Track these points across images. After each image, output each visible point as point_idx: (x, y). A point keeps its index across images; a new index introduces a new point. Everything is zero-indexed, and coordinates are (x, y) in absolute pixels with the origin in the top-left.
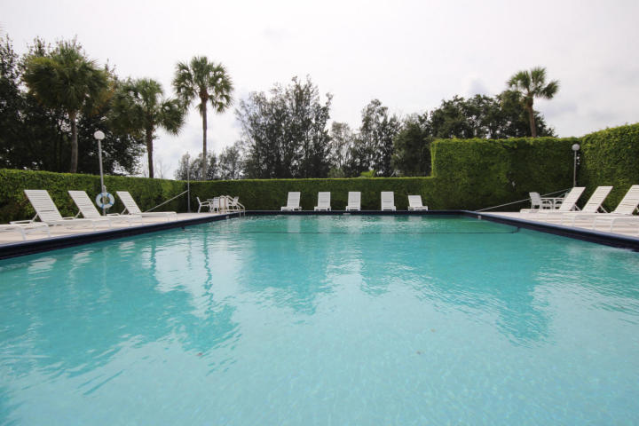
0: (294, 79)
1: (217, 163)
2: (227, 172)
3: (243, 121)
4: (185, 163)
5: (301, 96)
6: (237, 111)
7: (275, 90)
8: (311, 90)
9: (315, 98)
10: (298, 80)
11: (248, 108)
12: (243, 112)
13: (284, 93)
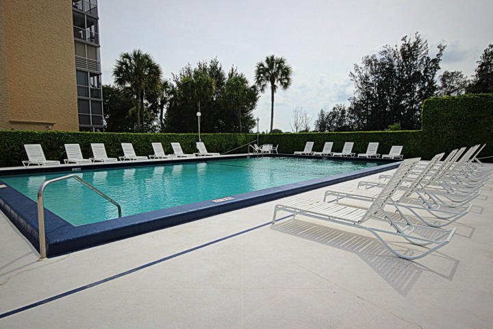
0: (404, 39)
1: (346, 114)
2: (353, 121)
3: (356, 81)
4: (322, 115)
5: (409, 52)
6: (352, 74)
7: (385, 51)
8: (419, 46)
9: (423, 53)
10: (407, 40)
11: (361, 71)
12: (356, 74)
13: (392, 53)
